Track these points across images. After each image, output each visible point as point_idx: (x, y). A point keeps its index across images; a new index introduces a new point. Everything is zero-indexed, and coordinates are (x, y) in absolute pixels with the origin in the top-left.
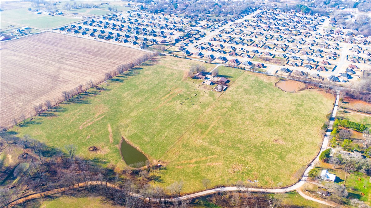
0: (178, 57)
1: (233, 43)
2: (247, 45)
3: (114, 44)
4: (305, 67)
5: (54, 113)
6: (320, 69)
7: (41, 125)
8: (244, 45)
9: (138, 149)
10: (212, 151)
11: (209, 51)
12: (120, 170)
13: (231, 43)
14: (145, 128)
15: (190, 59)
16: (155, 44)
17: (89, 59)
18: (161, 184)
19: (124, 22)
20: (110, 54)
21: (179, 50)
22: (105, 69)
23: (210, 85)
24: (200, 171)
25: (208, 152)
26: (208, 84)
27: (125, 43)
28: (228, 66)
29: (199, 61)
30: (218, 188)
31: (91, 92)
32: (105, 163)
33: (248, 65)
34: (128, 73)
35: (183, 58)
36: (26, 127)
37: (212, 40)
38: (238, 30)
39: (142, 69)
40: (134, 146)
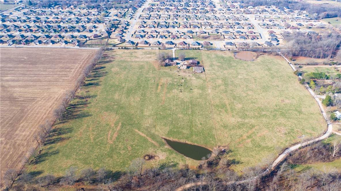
0: (128, 49)
1: (163, 27)
2: (177, 27)
3: (42, 48)
4: (241, 39)
5: (59, 136)
6: (252, 38)
7: (60, 154)
8: (174, 28)
9: (189, 143)
10: (250, 124)
11: (150, 38)
12: (195, 167)
13: (161, 27)
14: (174, 122)
15: (142, 49)
16: (88, 40)
17: (30, 69)
18: (241, 165)
19: (24, 22)
20: (49, 59)
21: (120, 41)
22: (63, 76)
23: (187, 68)
24: (258, 143)
25: (248, 126)
26: (185, 69)
27: (53, 44)
28: (182, 49)
29: (152, 49)
30: (285, 151)
31: (77, 104)
32: (174, 166)
33: (197, 45)
34: (95, 75)
35: (134, 49)
36: (43, 162)
37: (141, 27)
38: (155, 14)
39: (105, 67)
40: (182, 141)
